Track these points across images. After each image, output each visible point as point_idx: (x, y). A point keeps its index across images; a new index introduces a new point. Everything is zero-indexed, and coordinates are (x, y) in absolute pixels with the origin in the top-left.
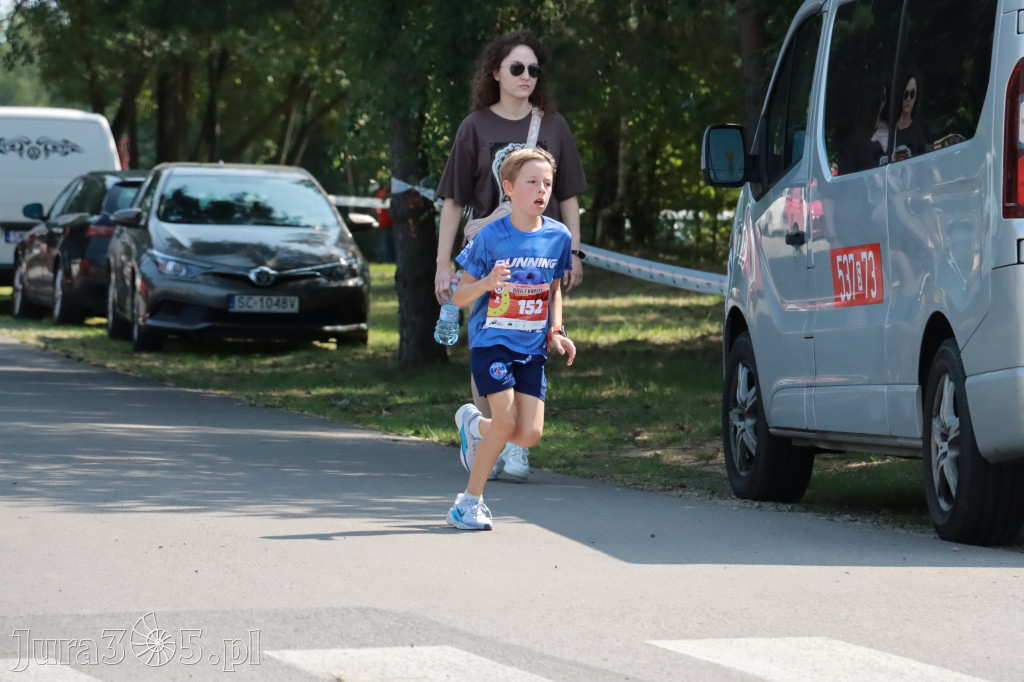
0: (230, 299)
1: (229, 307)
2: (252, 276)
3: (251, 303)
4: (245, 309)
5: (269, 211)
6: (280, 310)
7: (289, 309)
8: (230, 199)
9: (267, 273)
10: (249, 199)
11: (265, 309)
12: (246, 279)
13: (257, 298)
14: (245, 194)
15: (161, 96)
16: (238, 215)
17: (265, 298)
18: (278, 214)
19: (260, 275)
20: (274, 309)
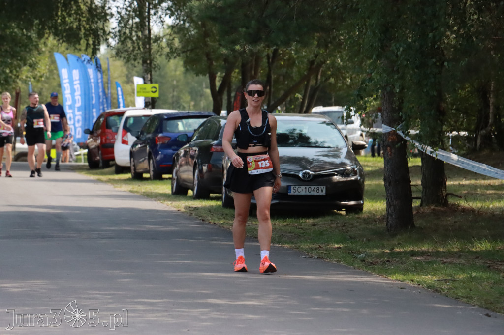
0: (288, 187)
1: (288, 192)
2: (301, 175)
3: (300, 190)
4: (297, 193)
5: (308, 138)
6: (316, 194)
7: (320, 193)
9: (308, 173)
10: (298, 131)
11: (308, 193)
12: (298, 177)
13: (304, 187)
14: (294, 130)
15: (243, 73)
16: (291, 141)
17: (307, 187)
18: (312, 140)
19: (304, 174)
20: (313, 193)
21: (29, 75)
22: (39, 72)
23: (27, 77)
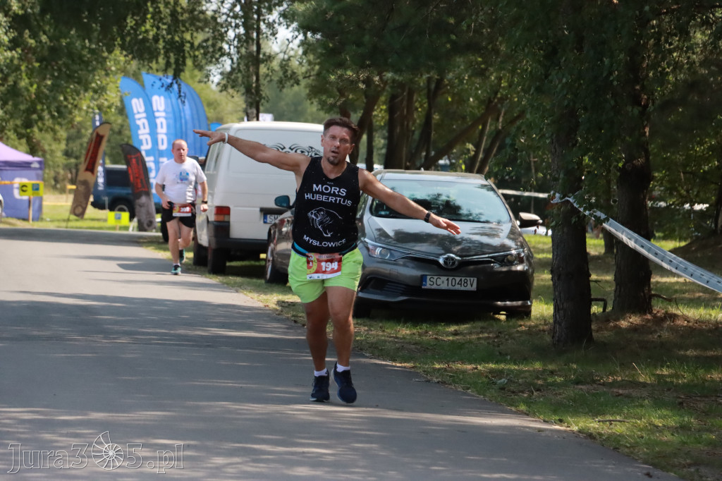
0: (423, 278)
1: (422, 285)
2: (441, 261)
3: (439, 282)
4: (435, 287)
5: (458, 208)
6: (463, 288)
7: (469, 288)
8: (428, 198)
9: (452, 259)
10: (444, 198)
11: (450, 287)
12: (437, 263)
13: (444, 278)
14: (439, 195)
15: (391, 111)
17: (450, 278)
18: (464, 211)
19: (447, 260)
20: (458, 287)
21: (92, 105)
22: (106, 100)
23: (89, 107)
